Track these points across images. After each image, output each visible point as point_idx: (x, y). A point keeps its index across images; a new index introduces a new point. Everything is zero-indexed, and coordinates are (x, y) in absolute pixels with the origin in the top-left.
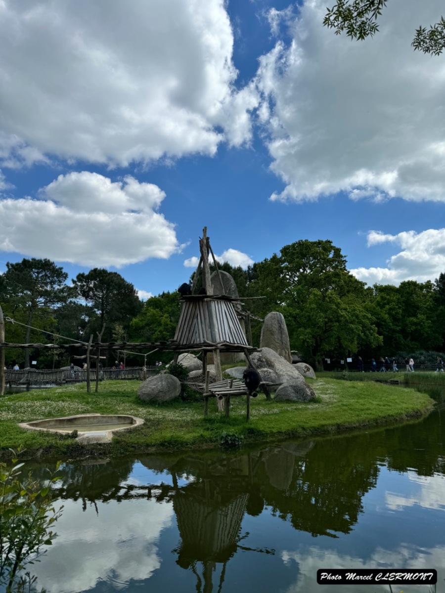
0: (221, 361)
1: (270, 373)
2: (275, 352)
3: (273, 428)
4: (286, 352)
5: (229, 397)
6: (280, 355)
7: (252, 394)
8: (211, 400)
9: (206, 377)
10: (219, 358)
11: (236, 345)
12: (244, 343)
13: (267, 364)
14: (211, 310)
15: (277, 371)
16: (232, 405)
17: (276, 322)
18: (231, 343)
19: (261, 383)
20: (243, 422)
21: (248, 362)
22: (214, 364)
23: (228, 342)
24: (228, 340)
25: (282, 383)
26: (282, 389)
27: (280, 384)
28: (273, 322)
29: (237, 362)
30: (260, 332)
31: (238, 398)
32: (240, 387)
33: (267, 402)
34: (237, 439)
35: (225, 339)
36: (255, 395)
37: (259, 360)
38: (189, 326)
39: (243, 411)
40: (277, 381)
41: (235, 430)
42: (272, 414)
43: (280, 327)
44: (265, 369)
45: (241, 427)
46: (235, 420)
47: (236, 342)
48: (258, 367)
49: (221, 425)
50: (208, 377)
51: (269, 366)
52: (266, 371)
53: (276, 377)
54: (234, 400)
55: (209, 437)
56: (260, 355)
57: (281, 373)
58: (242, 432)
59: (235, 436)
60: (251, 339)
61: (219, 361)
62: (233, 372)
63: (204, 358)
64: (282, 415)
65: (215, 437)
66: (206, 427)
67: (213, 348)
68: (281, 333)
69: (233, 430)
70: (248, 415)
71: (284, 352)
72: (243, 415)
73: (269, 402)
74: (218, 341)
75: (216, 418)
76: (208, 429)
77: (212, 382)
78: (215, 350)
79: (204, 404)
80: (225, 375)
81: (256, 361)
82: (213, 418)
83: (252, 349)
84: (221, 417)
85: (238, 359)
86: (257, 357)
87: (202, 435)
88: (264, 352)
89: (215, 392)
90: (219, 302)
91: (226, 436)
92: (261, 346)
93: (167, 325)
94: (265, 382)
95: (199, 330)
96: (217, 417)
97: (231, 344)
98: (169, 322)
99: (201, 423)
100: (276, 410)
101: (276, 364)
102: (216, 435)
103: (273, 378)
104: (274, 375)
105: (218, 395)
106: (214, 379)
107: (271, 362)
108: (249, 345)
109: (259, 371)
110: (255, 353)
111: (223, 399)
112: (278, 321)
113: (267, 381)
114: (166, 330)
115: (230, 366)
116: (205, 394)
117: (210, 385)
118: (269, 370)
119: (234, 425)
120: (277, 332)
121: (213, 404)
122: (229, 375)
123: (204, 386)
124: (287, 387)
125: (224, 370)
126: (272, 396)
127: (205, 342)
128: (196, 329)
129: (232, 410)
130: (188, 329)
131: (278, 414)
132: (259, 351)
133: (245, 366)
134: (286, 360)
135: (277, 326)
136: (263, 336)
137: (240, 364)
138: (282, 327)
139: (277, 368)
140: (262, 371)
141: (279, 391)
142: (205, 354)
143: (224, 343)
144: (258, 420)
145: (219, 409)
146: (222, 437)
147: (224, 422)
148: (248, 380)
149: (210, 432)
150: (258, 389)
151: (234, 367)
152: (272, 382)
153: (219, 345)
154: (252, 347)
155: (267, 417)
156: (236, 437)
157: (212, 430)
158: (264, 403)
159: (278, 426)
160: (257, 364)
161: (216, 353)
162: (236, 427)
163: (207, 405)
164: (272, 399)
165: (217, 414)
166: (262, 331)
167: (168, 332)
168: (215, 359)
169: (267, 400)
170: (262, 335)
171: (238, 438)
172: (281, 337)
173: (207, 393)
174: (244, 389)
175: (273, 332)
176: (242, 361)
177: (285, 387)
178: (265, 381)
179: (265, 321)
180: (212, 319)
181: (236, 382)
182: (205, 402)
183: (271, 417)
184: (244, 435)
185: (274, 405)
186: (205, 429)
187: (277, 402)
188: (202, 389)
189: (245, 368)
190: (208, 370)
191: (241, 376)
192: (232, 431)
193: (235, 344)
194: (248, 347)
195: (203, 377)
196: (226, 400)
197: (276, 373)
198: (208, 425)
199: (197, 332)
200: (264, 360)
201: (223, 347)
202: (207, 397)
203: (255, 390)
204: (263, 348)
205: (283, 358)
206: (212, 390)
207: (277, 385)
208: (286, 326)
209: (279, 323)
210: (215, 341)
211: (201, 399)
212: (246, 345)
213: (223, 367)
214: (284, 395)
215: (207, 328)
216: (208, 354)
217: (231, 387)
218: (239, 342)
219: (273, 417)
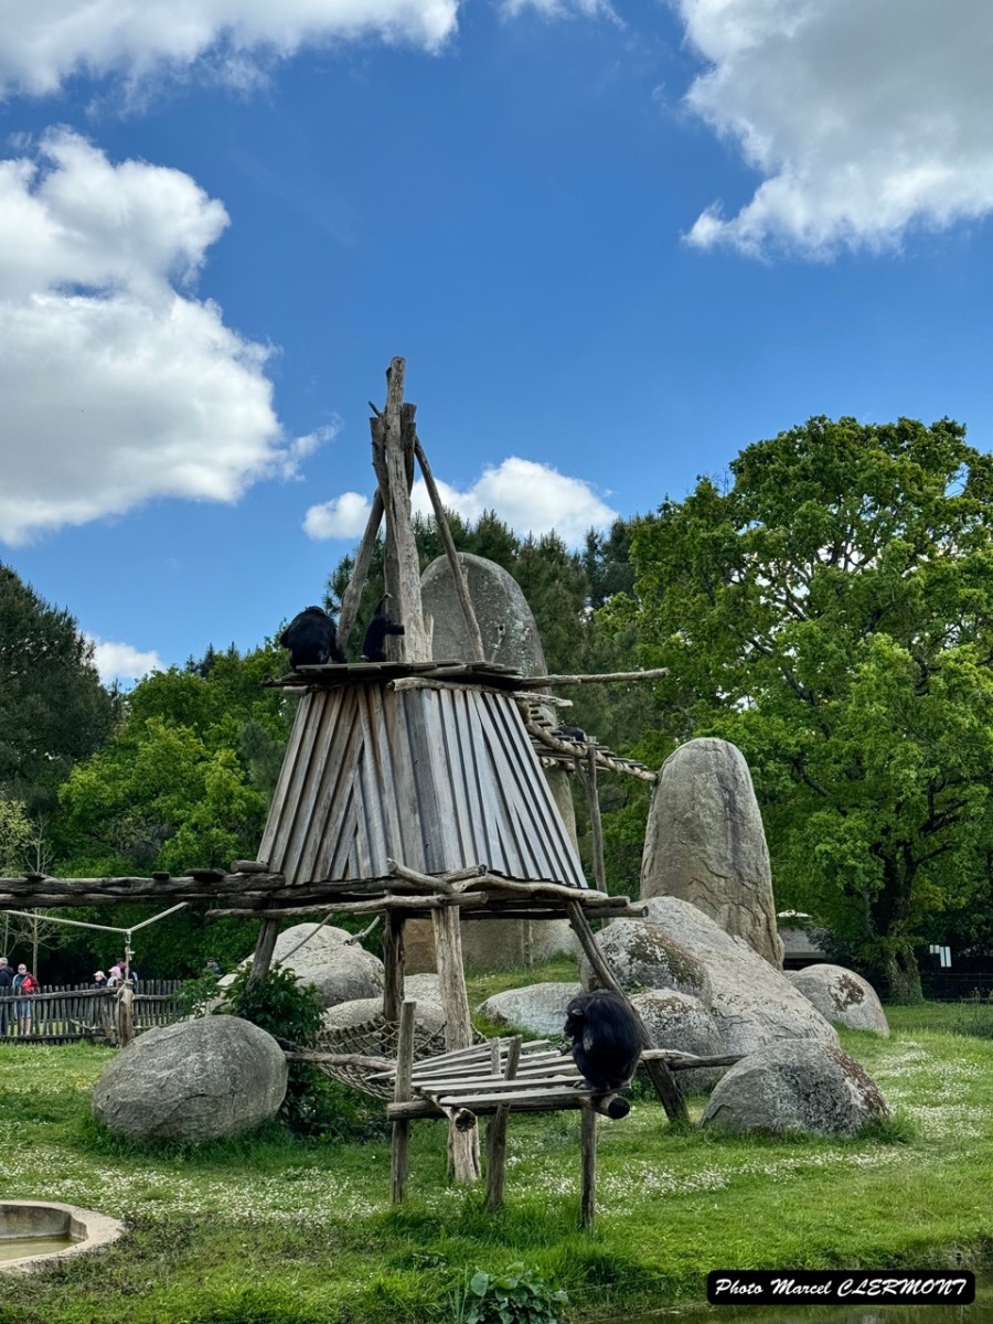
0: (468, 958)
1: (685, 1010)
2: (706, 918)
3: (698, 1254)
4: (756, 919)
5: (503, 1118)
6: (731, 928)
7: (607, 1103)
8: (420, 1130)
9: (400, 1031)
10: (457, 943)
11: (533, 886)
12: (572, 881)
13: (674, 970)
14: (423, 728)
15: (715, 1002)
16: (517, 1154)
17: (714, 784)
18: (510, 878)
19: (646, 1054)
20: (566, 1232)
21: (586, 962)
22: (434, 970)
23: (498, 874)
24: (498, 865)
25: (741, 1057)
26: (738, 1080)
27: (731, 1061)
28: (699, 784)
29: (540, 963)
30: (641, 831)
31: (541, 1122)
32: (551, 1075)
33: (671, 1140)
34: (539, 1308)
35: (484, 861)
36: (618, 1111)
37: (637, 952)
38: (325, 801)
39: (566, 1182)
40: (716, 1045)
41: (529, 1265)
42: (693, 1195)
43: (730, 805)
44: (664, 994)
45: (554, 1252)
46: (528, 1219)
47: (533, 874)
48: (632, 986)
49: (468, 1243)
50: (407, 1031)
51: (681, 980)
52: (668, 1002)
53: (713, 1026)
54: (522, 1129)
55: (410, 1296)
56: (643, 932)
57: (735, 1010)
58: (560, 1275)
59: (529, 1292)
60: (599, 861)
61: (458, 960)
62: (522, 1008)
63: (391, 944)
64: (740, 1199)
65: (439, 1299)
66: (401, 1253)
67: (433, 898)
68: (735, 831)
69: (521, 1264)
70: (586, 1199)
71: (747, 918)
72: (565, 1200)
73: (682, 1142)
74: (453, 865)
75: (443, 1211)
76: (407, 1263)
77: (426, 1053)
78: (441, 907)
79: (392, 1149)
80: (487, 1021)
81: (623, 956)
82: (431, 1211)
83: (605, 904)
84: (467, 1210)
85: (541, 951)
86: (627, 940)
87: (379, 1289)
88: (661, 919)
89: (442, 1094)
90: (458, 693)
91: (490, 1294)
92: (643, 890)
93: (230, 797)
94: (659, 1052)
95: (368, 820)
96: (449, 1209)
97: (511, 883)
98: (236, 787)
99: (378, 1234)
100: (712, 1177)
101: (710, 970)
102: (443, 1289)
103: (701, 1032)
104: (705, 1018)
105: (455, 1108)
106: (435, 1039)
107: (691, 963)
108: (592, 886)
109: (636, 1001)
110: (619, 923)
111: (478, 1128)
112: (721, 778)
113: (673, 1046)
114: (224, 818)
115: (505, 979)
116: (394, 1107)
117: (416, 1066)
118: (678, 995)
119: (523, 1243)
120: (717, 826)
121: (433, 1150)
122: (501, 1020)
123: (393, 1067)
124: (762, 1072)
125: (480, 996)
126: (695, 1114)
127: (395, 874)
128: (357, 814)
129: (516, 1178)
130: (321, 813)
131: (719, 1192)
132: (639, 914)
133: (577, 979)
134: (754, 954)
135: (716, 802)
136: (655, 847)
137: (551, 970)
138: (740, 806)
139: (717, 989)
140: (651, 1003)
141: (726, 1090)
142: (397, 929)
143: (480, 879)
144: (633, 1219)
145: (460, 1172)
146: (473, 1296)
147: (479, 1232)
148: (587, 1044)
149: (416, 1277)
150: (631, 1083)
151: (526, 983)
152: (695, 1050)
153: (457, 887)
154: (605, 896)
155: (671, 1207)
156: (532, 1298)
157: (428, 1264)
158: (657, 1144)
159: (720, 1248)
160: (626, 971)
161: (446, 924)
162: (535, 1254)
163: (402, 1155)
164: (693, 1127)
165: (448, 1192)
166: (650, 826)
167: (231, 830)
168: (440, 949)
169: (670, 1131)
170: (649, 840)
171: (542, 1300)
172: (736, 850)
173: (403, 1099)
174: (569, 1084)
175: (700, 826)
176: (560, 958)
177: (751, 1075)
178: (662, 1046)
179: (663, 780)
180: (428, 768)
181: (533, 1049)
182: (395, 1140)
183: (687, 1205)
184: (571, 1286)
185: (703, 1153)
186: (394, 1264)
187: (717, 1140)
188: (383, 1082)
189: (575, 988)
190: (408, 999)
191: (558, 1026)
192: (516, 1271)
193: (528, 880)
194: (588, 893)
195: (390, 1032)
196: (488, 1130)
197: (713, 1009)
198: (410, 1245)
199: (362, 827)
200: (659, 953)
201: (477, 894)
202: (404, 1120)
203: (616, 1086)
204: (655, 900)
205: (744, 944)
206: (427, 1086)
207: (715, 1063)
208: (755, 801)
209: (726, 790)
210: (442, 866)
211: (380, 1128)
212: (579, 887)
213: (478, 983)
214: (747, 1109)
215: (406, 811)
216: (411, 925)
217: (511, 1076)
218: (547, 874)
219: (698, 1208)
